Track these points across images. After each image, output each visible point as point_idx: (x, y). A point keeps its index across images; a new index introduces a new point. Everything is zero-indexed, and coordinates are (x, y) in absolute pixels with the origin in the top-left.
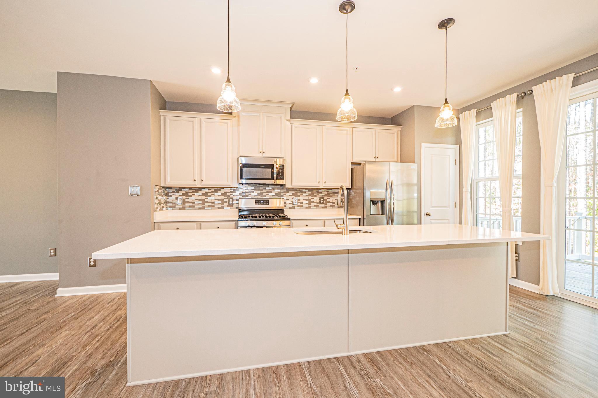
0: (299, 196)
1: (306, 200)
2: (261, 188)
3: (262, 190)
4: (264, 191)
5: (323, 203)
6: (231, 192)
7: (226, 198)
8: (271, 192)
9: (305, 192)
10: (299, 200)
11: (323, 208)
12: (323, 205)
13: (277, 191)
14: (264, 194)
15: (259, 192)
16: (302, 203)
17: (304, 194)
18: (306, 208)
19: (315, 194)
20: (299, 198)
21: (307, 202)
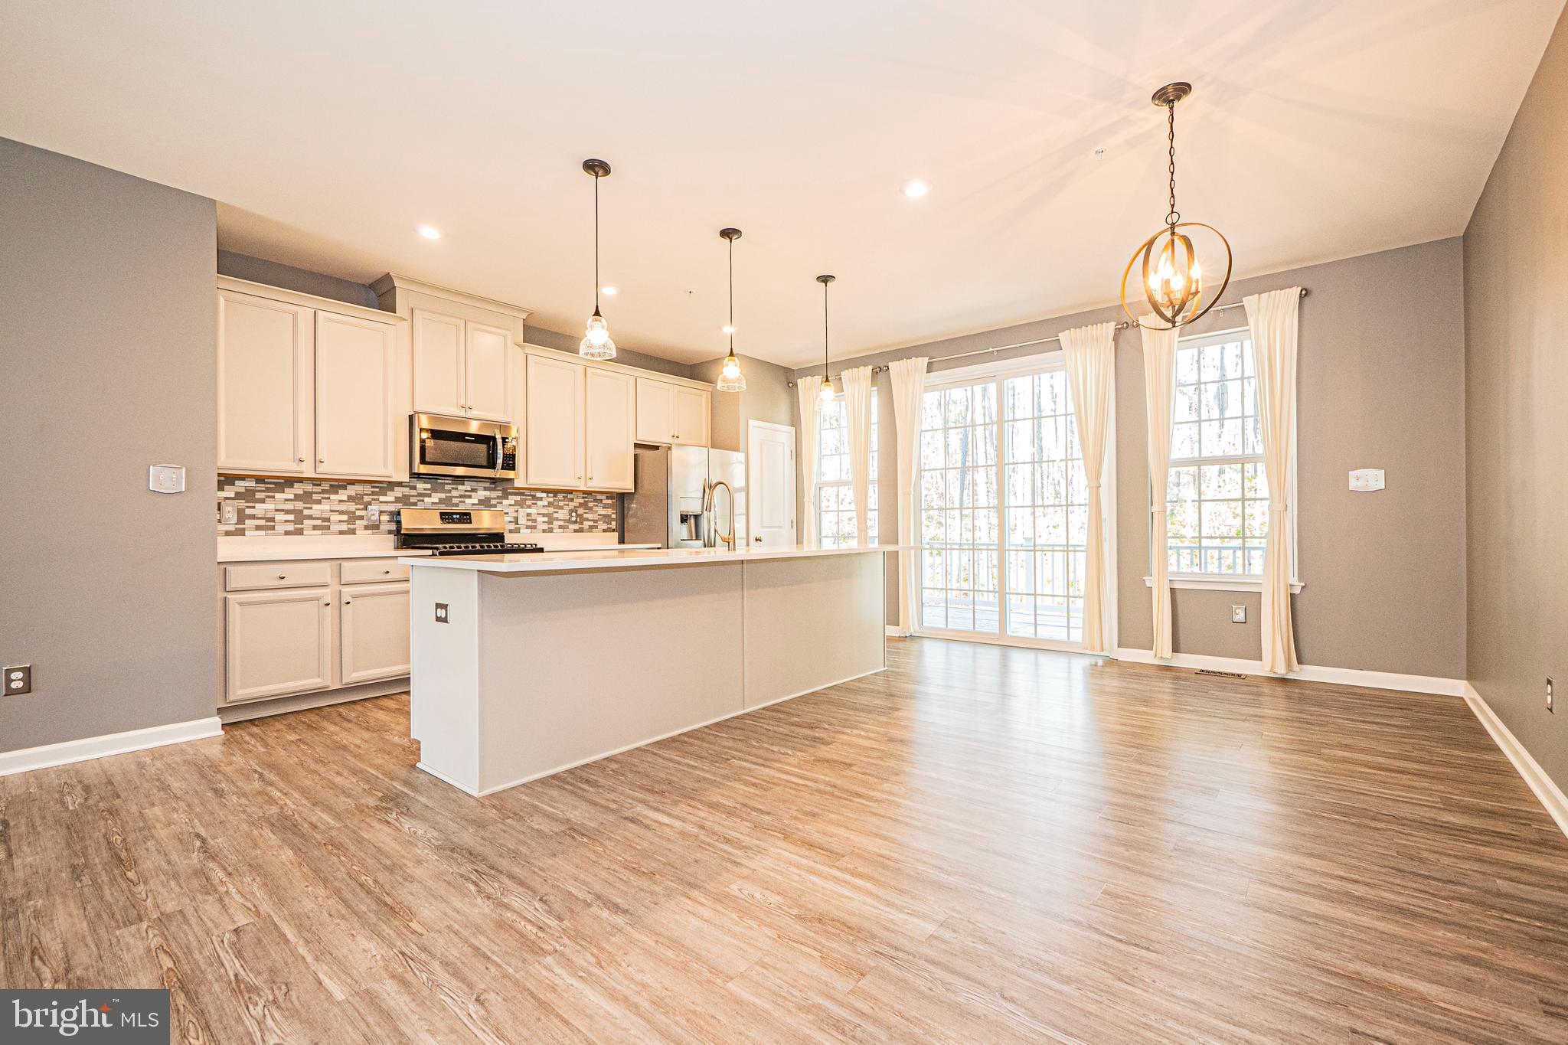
0: (529, 507)
1: (544, 515)
2: (447, 487)
3: (449, 491)
4: (454, 493)
5: (576, 522)
6: (373, 493)
7: (362, 507)
8: (470, 497)
9: (541, 499)
10: (529, 515)
11: (576, 531)
12: (576, 527)
13: (482, 494)
14: (455, 501)
15: (443, 496)
16: (535, 521)
17: (539, 503)
18: (544, 531)
19: (561, 504)
20: (529, 511)
21: (546, 519)
